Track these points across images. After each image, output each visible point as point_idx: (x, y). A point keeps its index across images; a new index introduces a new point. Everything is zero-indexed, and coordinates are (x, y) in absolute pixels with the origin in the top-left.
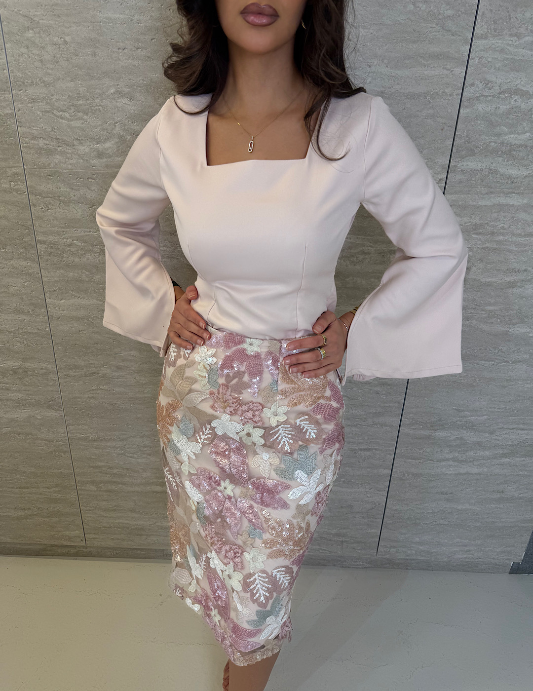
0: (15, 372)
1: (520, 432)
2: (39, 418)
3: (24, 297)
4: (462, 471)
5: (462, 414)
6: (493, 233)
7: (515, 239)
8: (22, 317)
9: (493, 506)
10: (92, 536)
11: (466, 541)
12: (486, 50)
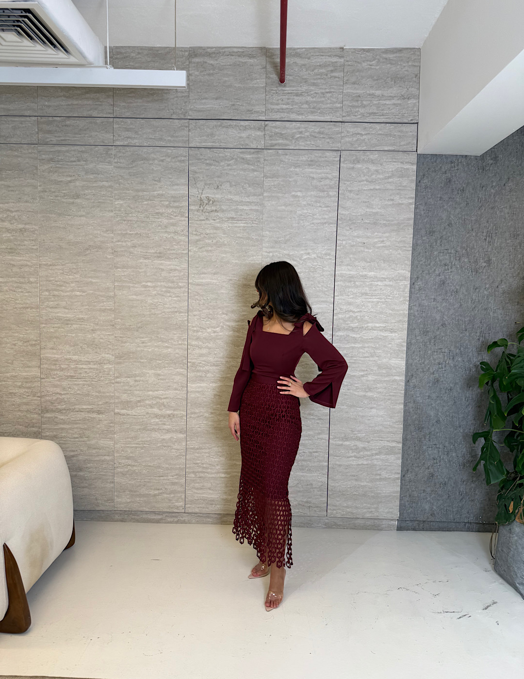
0: (169, 416)
1: (381, 442)
2: (175, 438)
3: (179, 383)
4: (360, 463)
5: (354, 433)
8: (177, 392)
9: (378, 483)
10: (189, 506)
11: (369, 505)
12: (339, 299)
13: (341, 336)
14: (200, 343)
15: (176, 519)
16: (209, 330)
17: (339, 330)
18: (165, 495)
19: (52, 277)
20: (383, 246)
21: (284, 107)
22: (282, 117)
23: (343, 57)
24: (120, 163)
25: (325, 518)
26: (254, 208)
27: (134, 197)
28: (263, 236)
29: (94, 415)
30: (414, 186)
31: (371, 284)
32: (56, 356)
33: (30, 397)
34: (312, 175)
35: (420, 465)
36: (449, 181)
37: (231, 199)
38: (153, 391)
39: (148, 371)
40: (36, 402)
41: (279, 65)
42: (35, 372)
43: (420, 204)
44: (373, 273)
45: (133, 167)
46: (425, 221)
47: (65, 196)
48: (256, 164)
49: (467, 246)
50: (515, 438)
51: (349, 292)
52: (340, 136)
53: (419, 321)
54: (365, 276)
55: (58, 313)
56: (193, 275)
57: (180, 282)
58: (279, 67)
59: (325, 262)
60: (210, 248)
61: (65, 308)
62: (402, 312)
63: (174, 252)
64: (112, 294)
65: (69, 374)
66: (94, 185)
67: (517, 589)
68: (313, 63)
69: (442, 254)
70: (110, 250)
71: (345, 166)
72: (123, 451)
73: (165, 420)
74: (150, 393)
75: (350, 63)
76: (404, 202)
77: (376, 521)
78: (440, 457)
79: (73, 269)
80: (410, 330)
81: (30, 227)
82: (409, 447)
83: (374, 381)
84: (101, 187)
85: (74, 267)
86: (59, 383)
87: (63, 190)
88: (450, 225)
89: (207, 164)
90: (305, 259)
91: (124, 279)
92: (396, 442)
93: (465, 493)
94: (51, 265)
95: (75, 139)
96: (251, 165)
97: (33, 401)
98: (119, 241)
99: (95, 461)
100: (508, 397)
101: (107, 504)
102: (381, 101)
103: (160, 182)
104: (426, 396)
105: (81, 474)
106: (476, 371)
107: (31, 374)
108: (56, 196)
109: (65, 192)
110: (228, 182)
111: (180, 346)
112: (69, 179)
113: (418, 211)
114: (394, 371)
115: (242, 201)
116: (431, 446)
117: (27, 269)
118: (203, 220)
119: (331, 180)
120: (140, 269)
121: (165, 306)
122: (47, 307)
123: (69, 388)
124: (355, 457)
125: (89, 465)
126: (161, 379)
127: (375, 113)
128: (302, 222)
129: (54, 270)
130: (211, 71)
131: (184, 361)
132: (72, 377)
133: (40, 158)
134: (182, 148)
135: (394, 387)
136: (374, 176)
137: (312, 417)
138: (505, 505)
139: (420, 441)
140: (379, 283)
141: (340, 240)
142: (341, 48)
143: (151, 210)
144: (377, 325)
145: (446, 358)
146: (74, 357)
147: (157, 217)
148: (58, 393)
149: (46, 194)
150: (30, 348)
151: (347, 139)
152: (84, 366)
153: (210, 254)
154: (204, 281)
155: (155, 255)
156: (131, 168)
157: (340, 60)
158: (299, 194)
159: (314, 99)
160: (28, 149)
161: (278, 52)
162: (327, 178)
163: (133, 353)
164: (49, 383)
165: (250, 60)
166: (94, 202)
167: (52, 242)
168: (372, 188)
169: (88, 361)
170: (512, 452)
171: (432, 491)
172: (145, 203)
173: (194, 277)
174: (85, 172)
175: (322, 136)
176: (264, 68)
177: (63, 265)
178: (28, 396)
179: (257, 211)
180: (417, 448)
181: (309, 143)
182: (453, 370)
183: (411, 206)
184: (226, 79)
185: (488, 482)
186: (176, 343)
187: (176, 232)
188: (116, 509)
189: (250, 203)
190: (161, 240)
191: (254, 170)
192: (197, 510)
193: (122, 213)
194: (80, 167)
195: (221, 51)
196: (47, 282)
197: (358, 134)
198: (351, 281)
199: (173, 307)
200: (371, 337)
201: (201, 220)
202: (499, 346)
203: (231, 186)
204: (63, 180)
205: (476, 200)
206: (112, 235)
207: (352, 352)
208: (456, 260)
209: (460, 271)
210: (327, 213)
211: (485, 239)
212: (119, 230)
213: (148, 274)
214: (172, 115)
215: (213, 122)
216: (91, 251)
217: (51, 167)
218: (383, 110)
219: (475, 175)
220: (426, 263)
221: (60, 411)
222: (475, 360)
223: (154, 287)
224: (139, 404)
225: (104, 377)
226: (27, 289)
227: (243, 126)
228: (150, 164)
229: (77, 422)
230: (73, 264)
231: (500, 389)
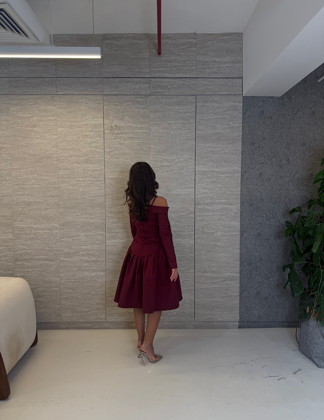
0: (95, 261)
1: (226, 273)
2: (99, 275)
3: (101, 241)
4: (214, 287)
5: (210, 268)
6: (207, 221)
7: (212, 222)
8: (99, 246)
9: (225, 299)
10: (109, 317)
11: (221, 313)
12: (198, 186)
13: (200, 208)
14: (113, 215)
15: (100, 326)
16: (119, 207)
17: (199, 204)
18: (93, 311)
19: (20, 177)
20: (224, 153)
21: (161, 69)
22: (160, 76)
23: (196, 39)
24: (61, 105)
25: (193, 322)
26: (144, 131)
27: (70, 126)
28: (150, 148)
29: (48, 262)
30: (241, 116)
31: (217, 176)
32: (23, 226)
33: (7, 252)
34: (179, 110)
35: (251, 286)
36: (263, 113)
37: (130, 126)
38: (84, 246)
39: (81, 234)
40: (11, 255)
41: (157, 44)
42: (10, 236)
43: (245, 127)
44: (218, 169)
45: (69, 107)
46: (249, 137)
47: (27, 126)
48: (145, 104)
49: (275, 151)
50: (309, 267)
51: (204, 181)
52: (195, 86)
53: (247, 198)
54: (214, 172)
55: (24, 198)
56: (108, 173)
57: (99, 177)
58: (157, 46)
59: (189, 163)
60: (118, 156)
61: (28, 195)
62: (236, 193)
63: (96, 159)
64: (57, 186)
65: (31, 237)
66: (45, 119)
67: (313, 361)
68: (178, 42)
69: (259, 157)
70: (55, 159)
71: (199, 104)
72: (66, 284)
73: (92, 264)
74: (83, 247)
75: (200, 42)
76: (236, 125)
77: (225, 323)
78: (263, 282)
79: (33, 171)
80: (242, 204)
81: (5, 146)
82: (244, 276)
83: (221, 235)
84: (50, 120)
85: (33, 170)
86: (25, 242)
87: (26, 123)
88: (264, 139)
89: (115, 104)
90: (177, 161)
91: (65, 177)
92: (236, 273)
93: (279, 303)
94: (19, 169)
95: (33, 91)
96: (142, 105)
97: (9, 254)
98: (61, 153)
99: (49, 291)
100: (303, 243)
101: (56, 318)
102: (219, 65)
103: (86, 116)
104: (253, 244)
105: (40, 299)
106: (283, 227)
107: (7, 237)
108: (21, 126)
109: (27, 123)
110: (127, 115)
111: (101, 217)
112: (29, 115)
113: (244, 131)
114: (233, 229)
115: (137, 127)
116: (257, 275)
117: (4, 172)
118: (114, 139)
119: (191, 113)
120: (75, 170)
121: (91, 192)
122: (17, 195)
123: (32, 245)
124: (211, 283)
125: (45, 294)
126: (89, 238)
127: (217, 72)
128: (174, 139)
129: (21, 172)
130: (116, 48)
131: (103, 227)
132: (33, 238)
133: (11, 103)
134: (99, 95)
135: (233, 239)
136: (217, 110)
137: (184, 259)
138: (304, 309)
139: (250, 272)
140: (222, 175)
141: (197, 150)
142: (194, 33)
143: (81, 134)
144: (222, 201)
145: (264, 220)
146: (34, 226)
147: (85, 138)
148: (24, 249)
149: (15, 125)
150: (6, 221)
151: (200, 88)
152: (41, 232)
153: (118, 160)
154: (114, 176)
155: (84, 161)
156: (68, 108)
157: (194, 41)
158: (172, 122)
159: (179, 64)
160: (3, 98)
161: (157, 36)
162: (189, 112)
163: (71, 222)
164: (19, 243)
165: (140, 42)
166: (45, 129)
167: (19, 155)
168: (216, 118)
169: (43, 228)
170: (307, 277)
171: (259, 303)
172: (78, 129)
173: (108, 174)
174: (39, 111)
175: (185, 86)
176: (148, 46)
177: (26, 169)
178: (6, 251)
179: (146, 133)
180: (249, 276)
181: (177, 91)
182: (269, 227)
183: (240, 128)
184: (125, 53)
185: (293, 295)
186: (98, 215)
187: (96, 147)
188: (62, 321)
189: (142, 128)
190: (87, 152)
191: (144, 108)
192: (113, 320)
193: (63, 136)
194: (36, 108)
195: (122, 36)
196: (17, 180)
197: (207, 85)
198: (205, 175)
199: (96, 193)
200: (218, 209)
201: (112, 139)
202: (297, 211)
203: (130, 118)
204: (26, 116)
205: (280, 124)
206: (57, 150)
207: (207, 218)
208: (268, 160)
209: (271, 167)
210: (189, 133)
211: (286, 147)
212: (62, 146)
213: (80, 173)
214: (92, 75)
215: (118, 79)
216: (44, 160)
217: (18, 109)
218: (221, 70)
219: (278, 108)
220: (250, 162)
221: (26, 260)
222: (282, 221)
223: (83, 181)
224: (76, 254)
225: (53, 238)
226: (4, 184)
227: (136, 81)
228: (80, 105)
229: (37, 266)
230: (33, 168)
231: (298, 238)
